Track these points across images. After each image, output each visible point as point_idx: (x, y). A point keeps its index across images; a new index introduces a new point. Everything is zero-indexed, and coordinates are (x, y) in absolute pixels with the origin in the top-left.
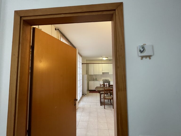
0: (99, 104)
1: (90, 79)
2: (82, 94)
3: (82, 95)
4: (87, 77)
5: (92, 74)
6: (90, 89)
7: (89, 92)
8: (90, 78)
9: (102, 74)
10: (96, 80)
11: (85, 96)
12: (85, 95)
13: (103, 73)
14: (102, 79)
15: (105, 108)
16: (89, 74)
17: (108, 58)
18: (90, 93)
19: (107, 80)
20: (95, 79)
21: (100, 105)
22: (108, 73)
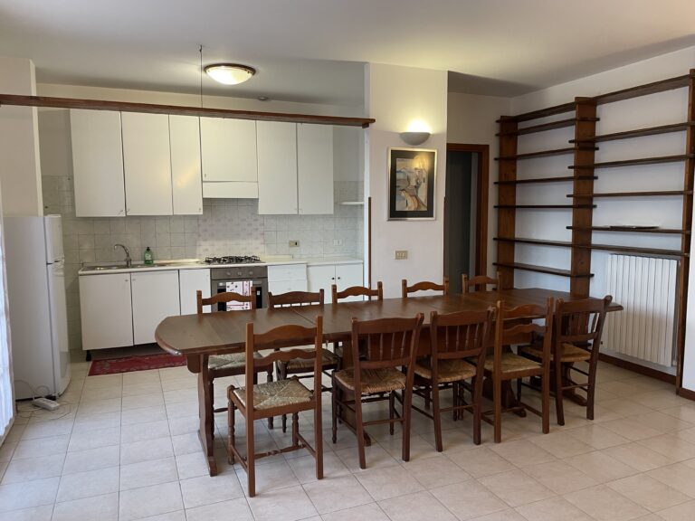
0: (199, 461)
1: (88, 260)
2: (19, 402)
3: (17, 411)
4: (65, 236)
5: (114, 210)
6: (89, 344)
7: (88, 365)
8: (87, 247)
9: (197, 209)
10: (148, 263)
11: (45, 409)
12: (53, 405)
13: (209, 203)
14: (200, 250)
15: (252, 493)
16: (78, 215)
17: (253, 71)
18: (92, 373)
19: (239, 260)
20: (136, 255)
21: (207, 470)
22: (254, 202)
